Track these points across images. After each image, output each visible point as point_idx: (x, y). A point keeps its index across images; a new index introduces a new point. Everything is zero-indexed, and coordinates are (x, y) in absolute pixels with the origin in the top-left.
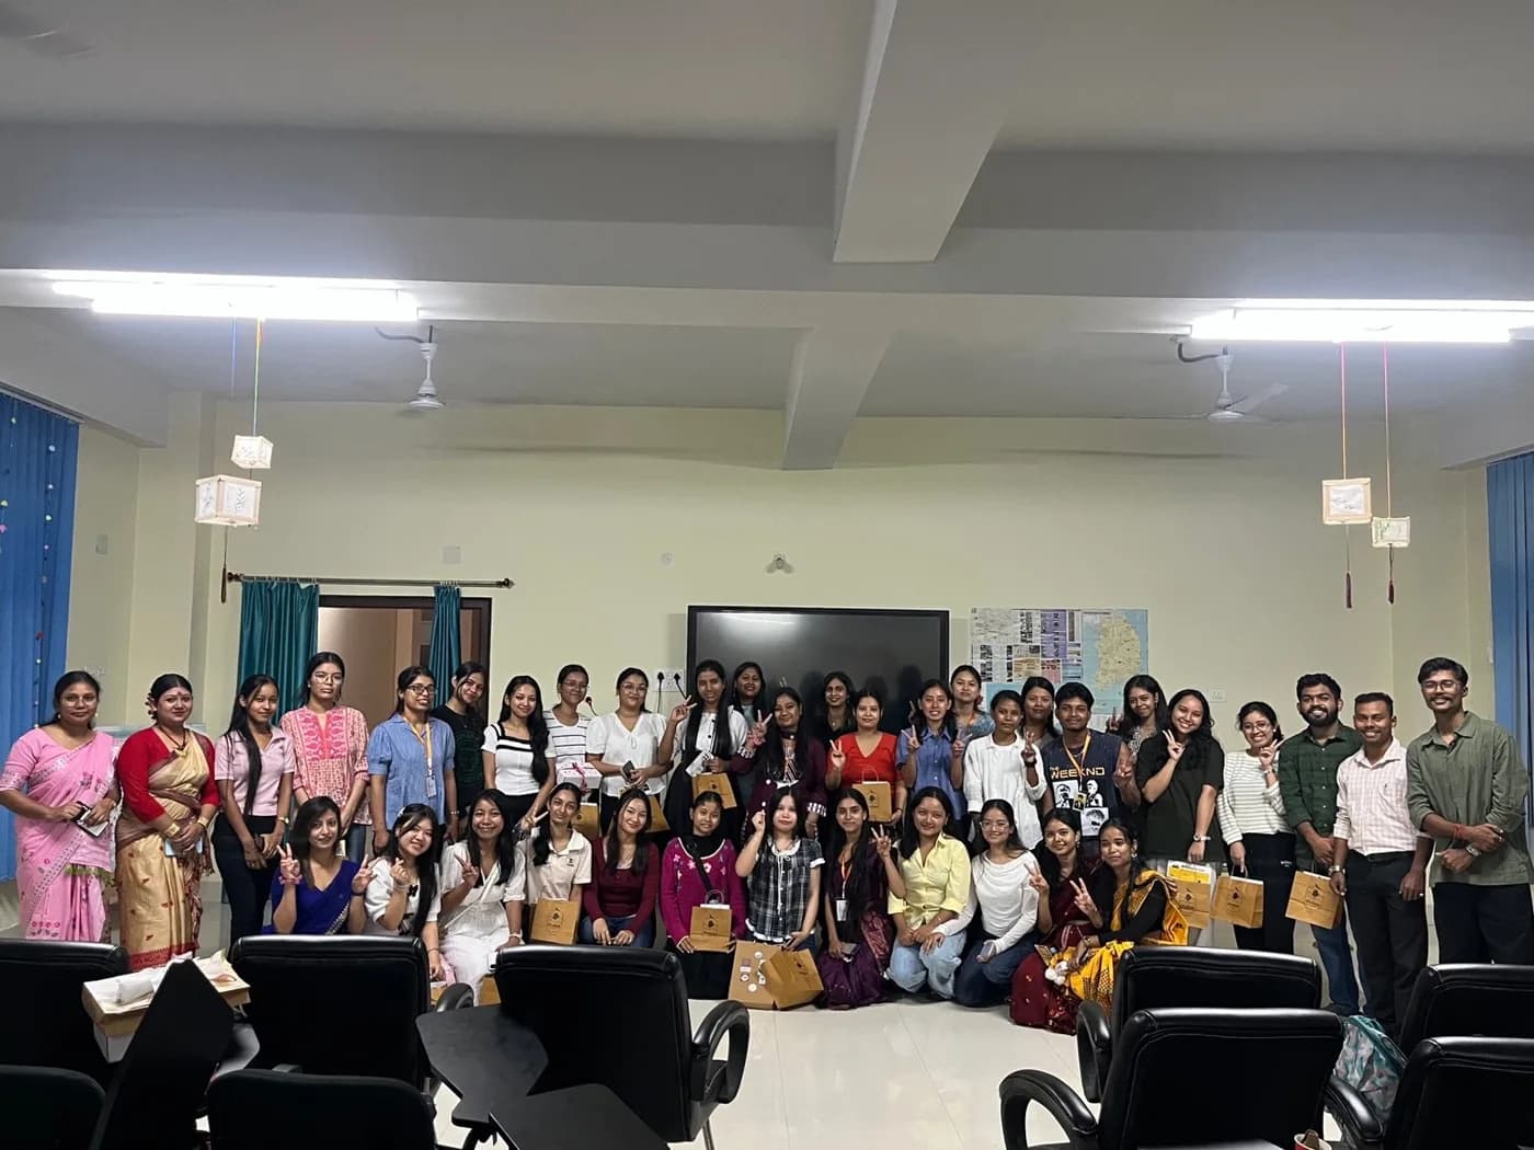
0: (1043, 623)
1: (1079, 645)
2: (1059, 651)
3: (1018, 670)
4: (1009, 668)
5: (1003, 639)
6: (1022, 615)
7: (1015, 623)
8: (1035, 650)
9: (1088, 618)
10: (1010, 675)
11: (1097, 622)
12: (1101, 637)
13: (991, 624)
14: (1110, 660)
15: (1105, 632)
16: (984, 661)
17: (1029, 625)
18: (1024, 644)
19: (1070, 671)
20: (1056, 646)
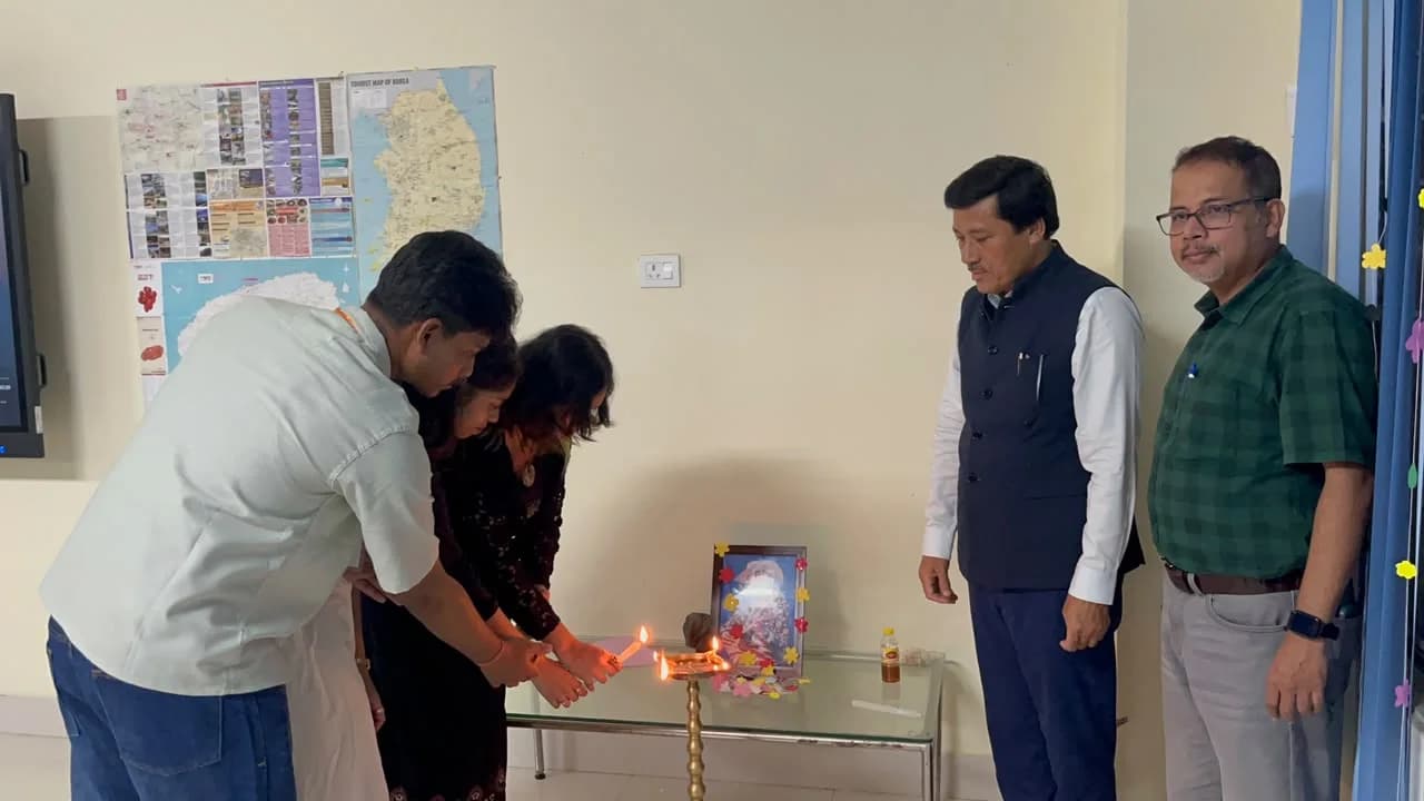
0: (266, 118)
1: (345, 162)
2: (305, 176)
3: (221, 228)
4: (202, 225)
5: (186, 156)
6: (220, 100)
7: (208, 117)
8: (253, 178)
9: (361, 97)
10: (205, 239)
11: (382, 104)
12: (392, 140)
13: (158, 124)
14: (414, 196)
15: (401, 127)
16: (152, 212)
17: (236, 123)
18: (228, 166)
19: (328, 225)
20: (296, 168)
